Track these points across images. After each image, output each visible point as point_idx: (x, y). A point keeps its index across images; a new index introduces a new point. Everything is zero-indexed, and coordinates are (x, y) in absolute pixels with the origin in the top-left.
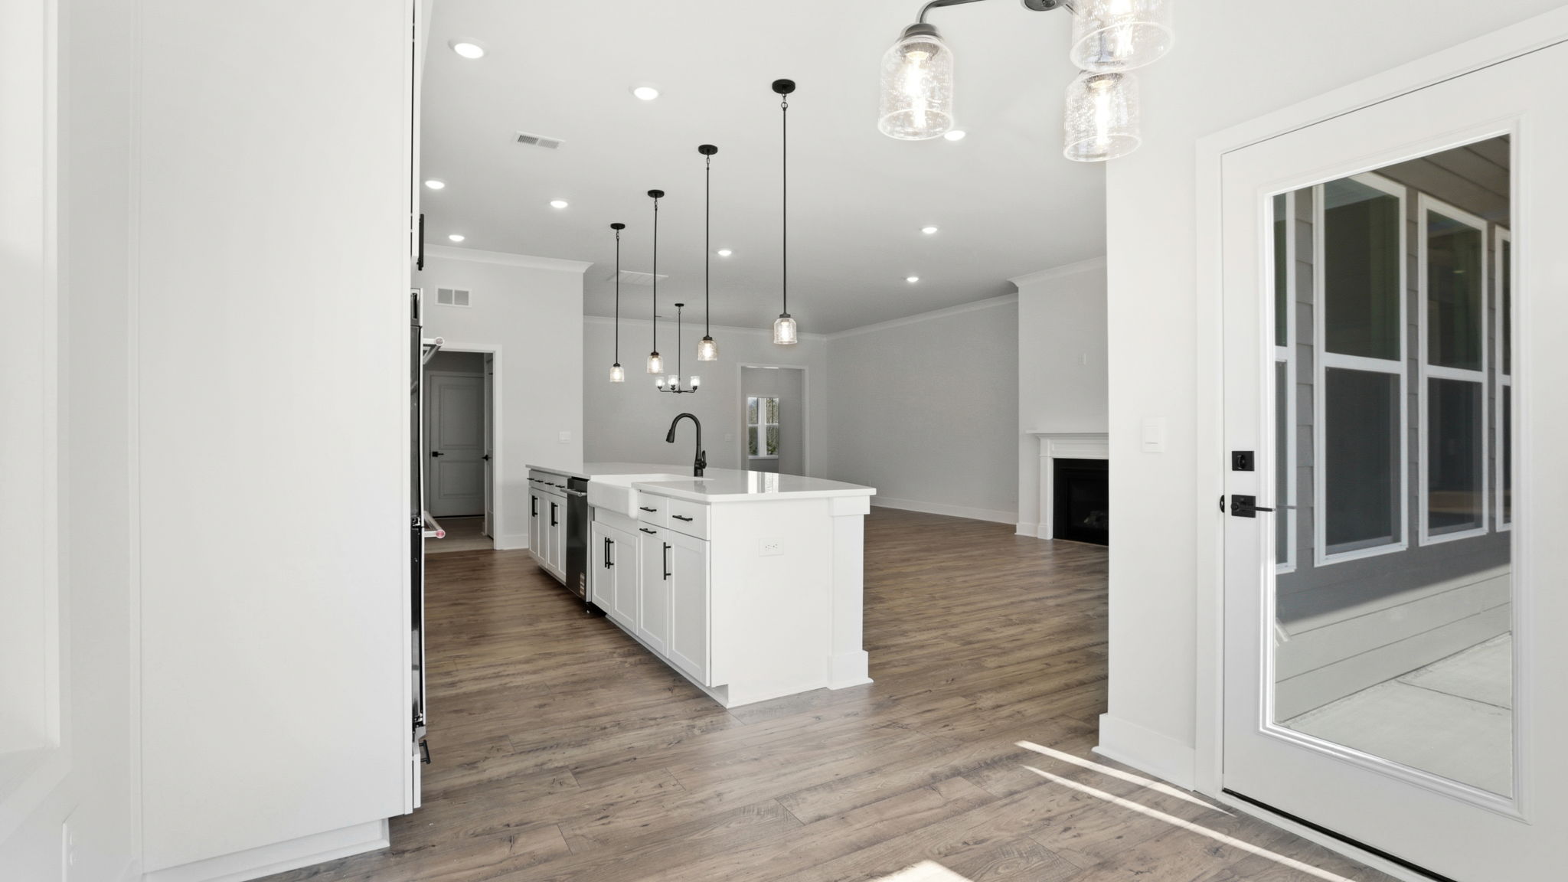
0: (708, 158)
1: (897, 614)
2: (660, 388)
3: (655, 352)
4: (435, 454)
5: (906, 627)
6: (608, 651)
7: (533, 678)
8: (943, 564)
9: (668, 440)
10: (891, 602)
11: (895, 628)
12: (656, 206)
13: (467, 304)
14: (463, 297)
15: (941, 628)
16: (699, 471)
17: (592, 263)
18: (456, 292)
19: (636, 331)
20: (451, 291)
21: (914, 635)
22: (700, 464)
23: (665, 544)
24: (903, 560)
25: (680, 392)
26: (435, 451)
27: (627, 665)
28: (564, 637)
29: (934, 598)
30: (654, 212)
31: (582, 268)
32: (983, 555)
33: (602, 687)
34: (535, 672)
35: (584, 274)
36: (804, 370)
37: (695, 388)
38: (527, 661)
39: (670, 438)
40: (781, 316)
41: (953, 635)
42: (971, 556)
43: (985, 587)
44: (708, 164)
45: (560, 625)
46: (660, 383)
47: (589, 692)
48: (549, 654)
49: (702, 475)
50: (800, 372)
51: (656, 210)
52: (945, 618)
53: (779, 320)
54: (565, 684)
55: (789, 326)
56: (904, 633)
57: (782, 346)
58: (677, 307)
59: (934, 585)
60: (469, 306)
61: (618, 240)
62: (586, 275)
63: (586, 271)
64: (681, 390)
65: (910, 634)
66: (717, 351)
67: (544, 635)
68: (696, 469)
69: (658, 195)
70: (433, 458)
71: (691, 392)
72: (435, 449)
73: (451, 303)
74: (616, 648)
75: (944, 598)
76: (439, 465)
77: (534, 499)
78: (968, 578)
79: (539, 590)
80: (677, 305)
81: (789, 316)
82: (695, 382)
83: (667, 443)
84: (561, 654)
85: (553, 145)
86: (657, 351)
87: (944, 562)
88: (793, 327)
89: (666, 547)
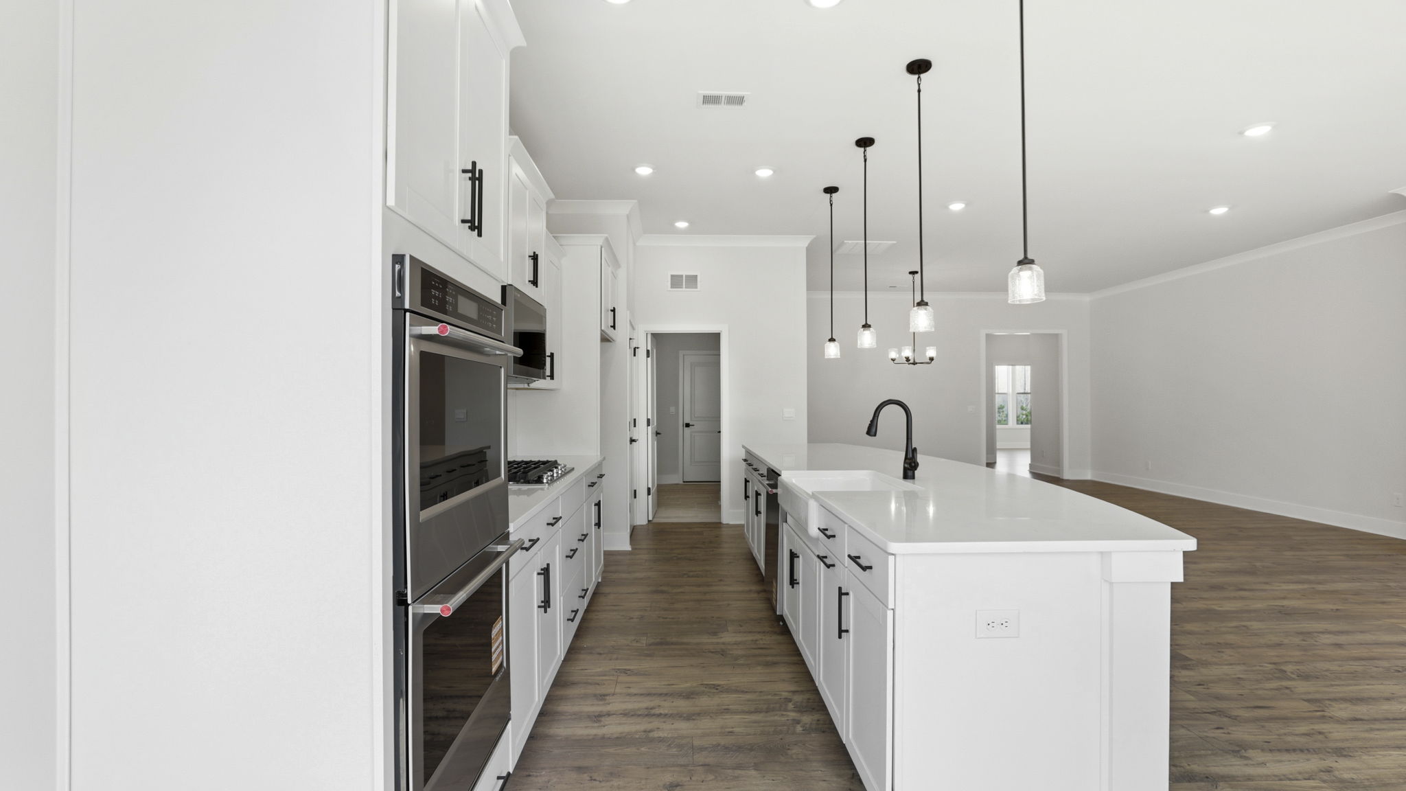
0: (919, 77)
1: (1219, 698)
2: (893, 360)
3: (866, 323)
4: (688, 425)
5: (1241, 733)
6: (785, 694)
7: (683, 727)
8: (1285, 603)
9: (868, 433)
10: (1204, 671)
11: (1218, 733)
12: (865, 156)
13: (696, 288)
14: (692, 281)
15: (1316, 751)
16: (910, 473)
17: (814, 236)
18: (686, 276)
19: (849, 301)
20: (682, 276)
21: (1260, 760)
22: (910, 464)
23: (840, 589)
24: (1214, 587)
25: (914, 363)
26: (688, 422)
27: (799, 729)
28: (741, 661)
29: (1283, 675)
30: (864, 163)
31: (803, 243)
32: (1357, 593)
33: (756, 767)
34: (689, 717)
35: (807, 248)
36: (1061, 334)
37: (932, 359)
38: (689, 695)
39: (872, 430)
40: (1020, 263)
41: (1346, 776)
42: (1333, 592)
43: (1385, 664)
44: (919, 85)
45: (745, 639)
46: (893, 355)
47: (738, 772)
48: (715, 687)
49: (913, 477)
50: (1056, 337)
51: (865, 161)
52: (1317, 727)
53: (1016, 269)
54: (715, 747)
55: (1031, 277)
56: (1238, 749)
57: (1021, 307)
58: (911, 276)
59: (1279, 645)
60: (698, 289)
61: (831, 205)
62: (809, 250)
63: (809, 245)
64: (917, 361)
65: (1250, 753)
66: (937, 319)
67: (723, 653)
68: (905, 470)
69: (868, 143)
70: (686, 429)
71: (928, 363)
72: (687, 421)
73: (682, 288)
74: (794, 692)
75: (1305, 677)
76: (691, 435)
77: (746, 481)
78: (1342, 639)
79: (743, 582)
80: (910, 273)
81: (1032, 262)
82: (931, 352)
83: (867, 436)
84: (728, 690)
85: (739, 100)
86: (868, 323)
87: (1284, 598)
88: (1038, 279)
89: (841, 594)
